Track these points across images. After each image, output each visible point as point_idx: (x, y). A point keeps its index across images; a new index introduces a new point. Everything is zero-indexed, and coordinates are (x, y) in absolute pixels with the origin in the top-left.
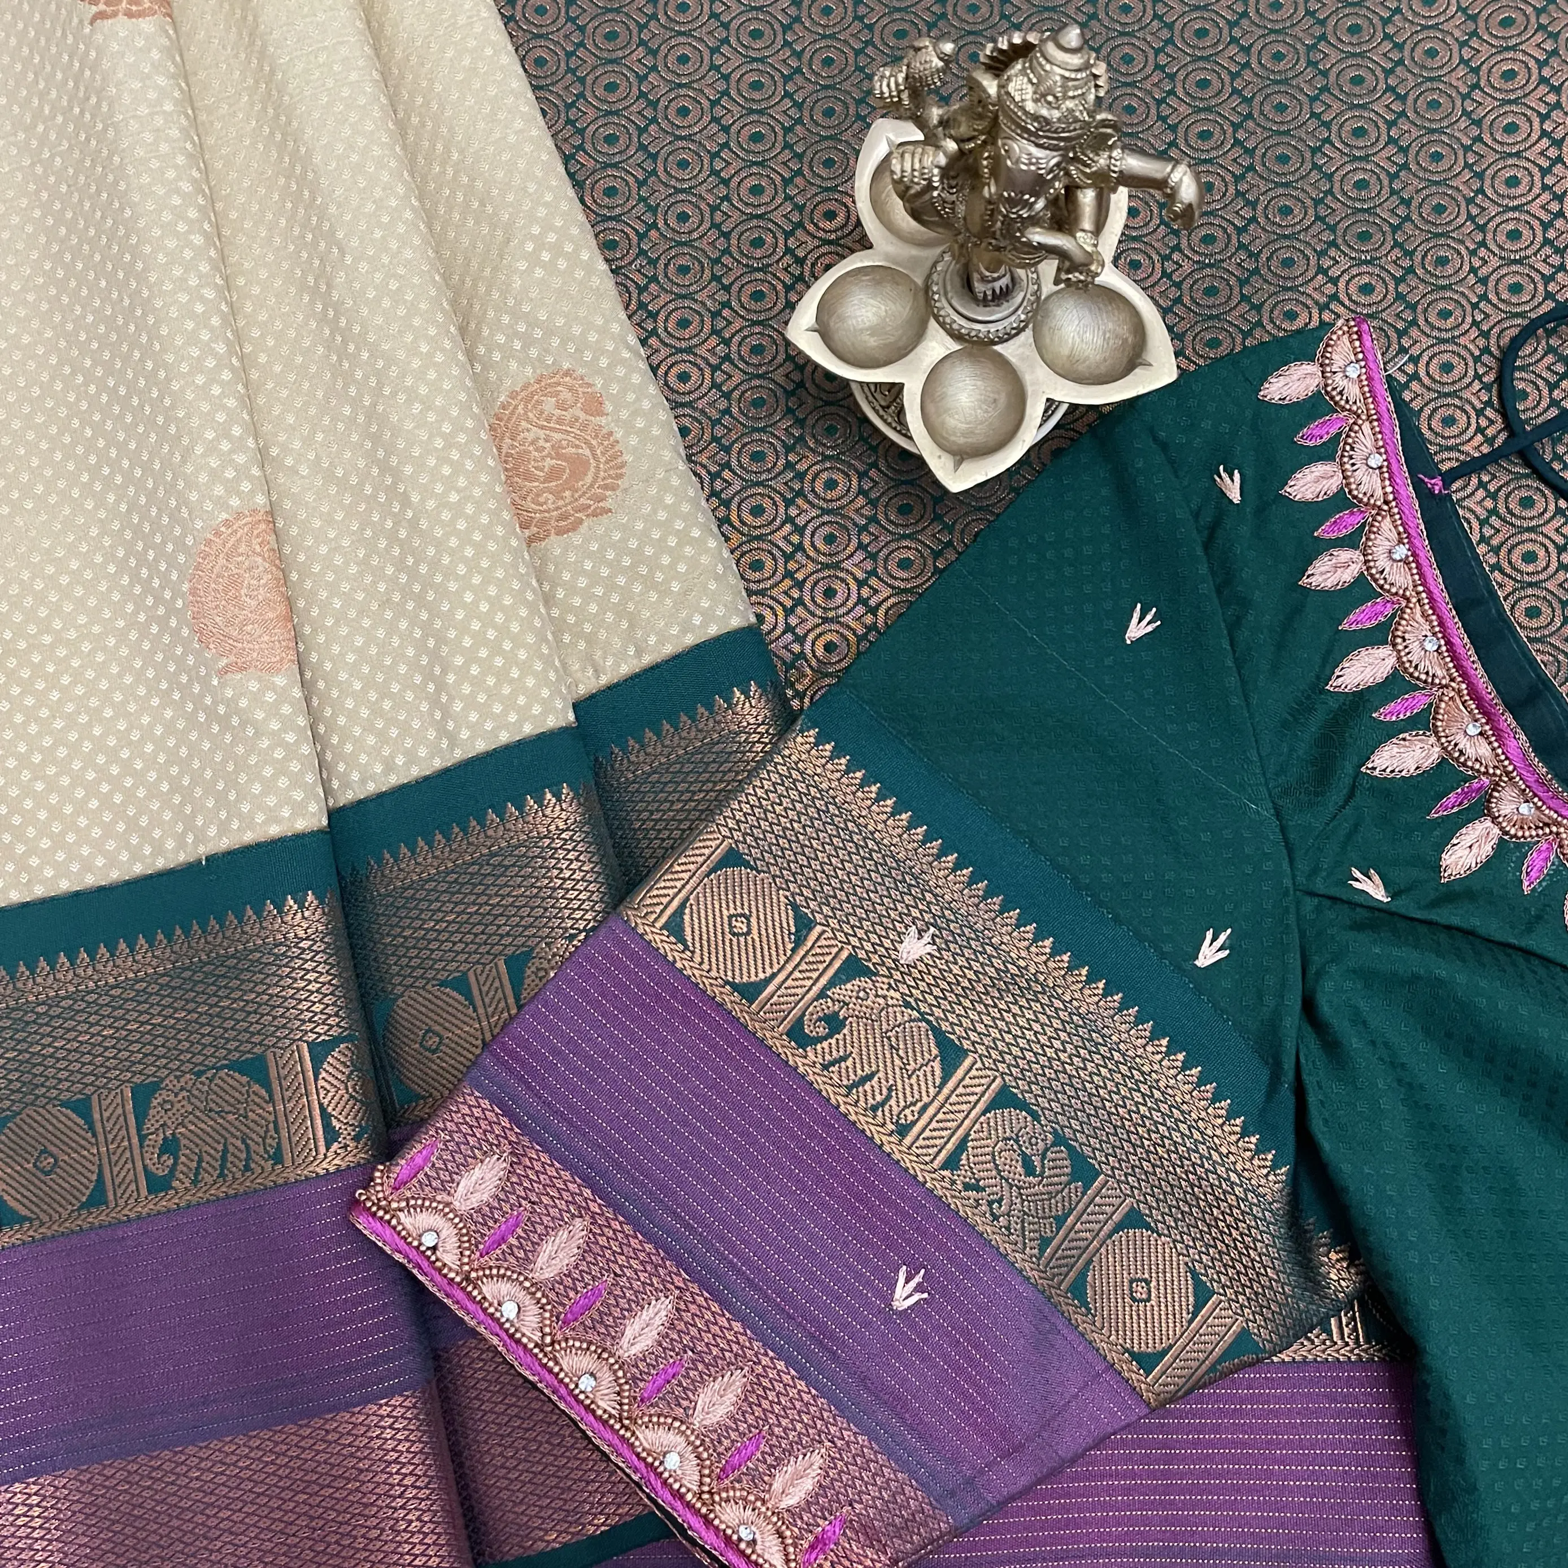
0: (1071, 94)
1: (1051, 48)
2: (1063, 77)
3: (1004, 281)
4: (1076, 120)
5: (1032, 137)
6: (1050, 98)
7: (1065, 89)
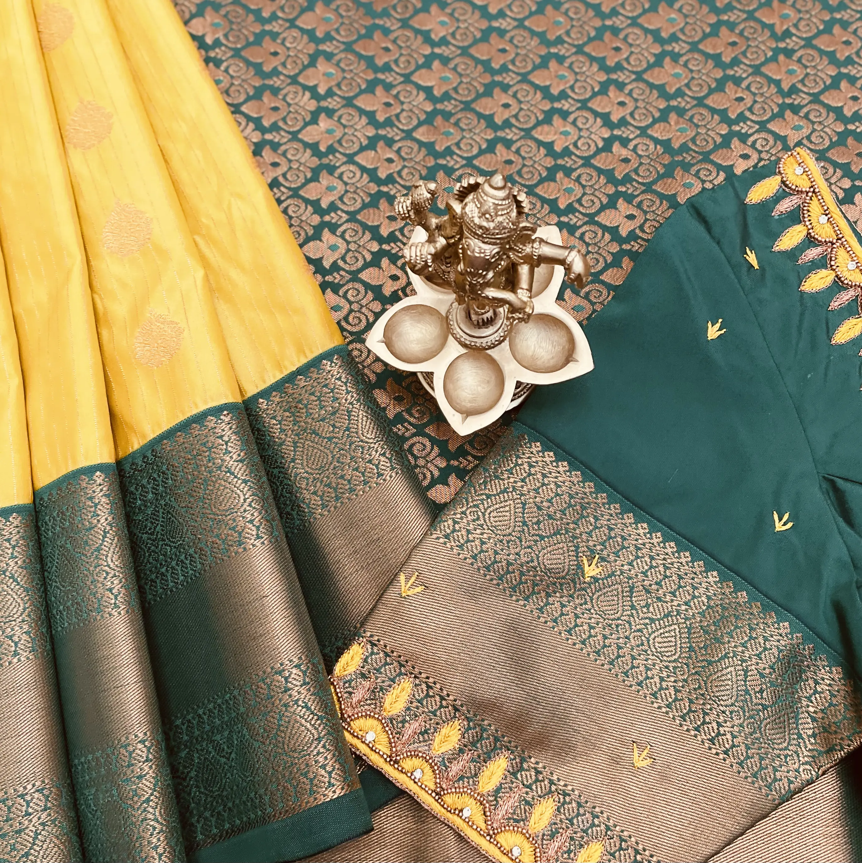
0: (500, 213)
1: (487, 187)
2: (494, 204)
3: (490, 314)
4: (504, 228)
5: (480, 237)
6: (487, 216)
7: (496, 210)
